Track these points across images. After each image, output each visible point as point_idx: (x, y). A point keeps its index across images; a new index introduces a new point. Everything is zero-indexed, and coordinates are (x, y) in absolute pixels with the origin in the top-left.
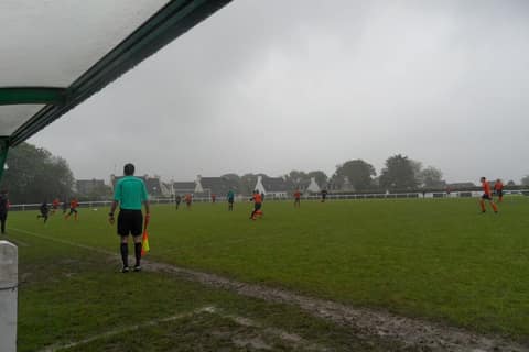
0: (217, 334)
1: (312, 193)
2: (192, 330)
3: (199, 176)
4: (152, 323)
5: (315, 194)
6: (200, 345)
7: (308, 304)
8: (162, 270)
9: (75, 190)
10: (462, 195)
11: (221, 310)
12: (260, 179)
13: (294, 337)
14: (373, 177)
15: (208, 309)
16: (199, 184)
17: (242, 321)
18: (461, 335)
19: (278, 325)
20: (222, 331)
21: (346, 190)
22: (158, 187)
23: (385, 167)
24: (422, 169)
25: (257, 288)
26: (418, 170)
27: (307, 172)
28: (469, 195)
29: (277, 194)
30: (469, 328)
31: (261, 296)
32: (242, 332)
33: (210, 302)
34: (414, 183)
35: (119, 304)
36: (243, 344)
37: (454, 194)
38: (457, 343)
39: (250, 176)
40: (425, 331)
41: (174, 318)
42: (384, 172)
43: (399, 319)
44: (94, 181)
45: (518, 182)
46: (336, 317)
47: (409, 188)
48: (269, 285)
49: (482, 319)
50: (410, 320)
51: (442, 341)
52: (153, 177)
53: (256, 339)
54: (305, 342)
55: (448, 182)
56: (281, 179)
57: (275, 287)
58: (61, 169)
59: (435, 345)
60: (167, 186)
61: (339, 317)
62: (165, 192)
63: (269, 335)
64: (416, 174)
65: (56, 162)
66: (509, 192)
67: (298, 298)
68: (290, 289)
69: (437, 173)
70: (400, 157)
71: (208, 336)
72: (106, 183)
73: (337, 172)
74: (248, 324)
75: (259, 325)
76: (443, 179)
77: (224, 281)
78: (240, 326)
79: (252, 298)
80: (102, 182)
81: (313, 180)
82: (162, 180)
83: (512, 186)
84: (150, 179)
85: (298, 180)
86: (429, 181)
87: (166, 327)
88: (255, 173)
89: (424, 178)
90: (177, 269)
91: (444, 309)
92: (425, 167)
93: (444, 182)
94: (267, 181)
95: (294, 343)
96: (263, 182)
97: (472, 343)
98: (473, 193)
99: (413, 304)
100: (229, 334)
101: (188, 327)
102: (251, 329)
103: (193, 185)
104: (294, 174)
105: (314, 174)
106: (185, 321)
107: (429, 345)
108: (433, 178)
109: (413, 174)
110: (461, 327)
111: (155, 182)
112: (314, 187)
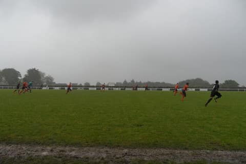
10: (61, 89)
14: (19, 78)
21: (3, 84)
23: (26, 73)
24: (45, 76)
26: (43, 76)
28: (64, 89)
30: (43, 144)
34: (41, 82)
37: (58, 88)
38: (36, 151)
40: (23, 149)
42: (26, 76)
45: (83, 85)
47: (38, 84)
51: (29, 152)
55: (56, 83)
59: (25, 155)
64: (42, 78)
66: (79, 88)
69: (52, 78)
70: (34, 69)
76: (54, 81)
83: (81, 86)
86: (48, 82)
89: (46, 80)
92: (46, 75)
97: (43, 150)
99: (20, 137)
107: (22, 155)
108: (50, 81)
109: (40, 78)
110: (39, 144)
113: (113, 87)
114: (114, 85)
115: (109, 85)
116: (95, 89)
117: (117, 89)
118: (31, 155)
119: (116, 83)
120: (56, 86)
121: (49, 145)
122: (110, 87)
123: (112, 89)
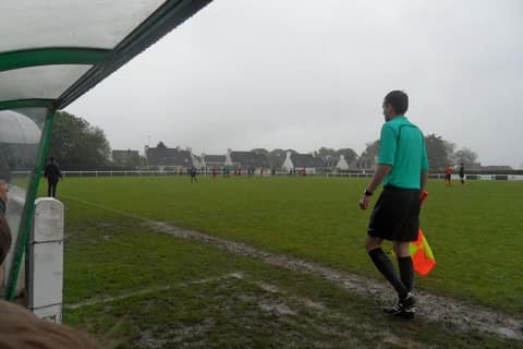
0: (245, 298)
1: (340, 171)
2: (220, 293)
3: (229, 150)
4: (182, 284)
5: (344, 171)
6: (228, 307)
7: (333, 276)
8: (193, 237)
9: (111, 159)
10: (497, 178)
11: (248, 276)
12: (289, 155)
13: (318, 305)
15: (235, 275)
16: (229, 159)
17: (268, 288)
18: (488, 314)
19: (303, 293)
20: (249, 295)
22: (190, 159)
24: (455, 151)
25: (283, 258)
26: (451, 151)
27: (336, 149)
28: (505, 178)
30: (496, 308)
31: (286, 266)
32: (268, 297)
33: (237, 268)
35: (153, 266)
36: (269, 308)
37: (488, 177)
38: (483, 321)
40: (450, 308)
41: (203, 281)
43: (423, 295)
44: (129, 151)
46: (360, 289)
47: (441, 169)
48: (295, 256)
49: (510, 300)
50: (435, 297)
51: (467, 319)
52: (185, 149)
53: (282, 305)
54: (328, 310)
55: (482, 165)
56: (310, 155)
57: (301, 258)
58: (98, 139)
59: (460, 322)
60: (199, 159)
61: (364, 289)
62: (196, 164)
63: (294, 301)
64: (450, 155)
65: (93, 131)
67: (323, 269)
68: (316, 261)
69: (473, 154)
70: (433, 136)
71: (235, 299)
72: (140, 154)
73: (367, 150)
74: (274, 291)
75: (284, 292)
76: (477, 161)
77: (250, 250)
78: (266, 292)
79: (278, 268)
80: (137, 152)
81: (342, 157)
82: (194, 152)
84: (182, 152)
85: (327, 157)
87: (197, 289)
88: (285, 149)
89: (458, 159)
90: (206, 237)
91: (472, 288)
92: (458, 148)
93: (479, 164)
94: (296, 157)
95: (318, 310)
96: (291, 157)
97: (499, 322)
98: (510, 176)
100: (255, 298)
101: (217, 290)
102: (276, 296)
103: (223, 158)
104: (323, 151)
105: (341, 152)
106: (215, 285)
107: (454, 321)
108: (467, 161)
109: (446, 154)
110: (487, 306)
111: (187, 154)
112: (343, 164)
118: (473, 327)
120: (483, 173)
121: (512, 315)
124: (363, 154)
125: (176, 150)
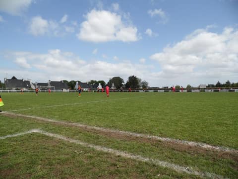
3: (49, 81)
10: (154, 91)
12: (77, 83)
14: (123, 84)
16: (49, 86)
22: (29, 85)
23: (128, 80)
24: (141, 81)
27: (97, 81)
28: (157, 91)
29: (84, 89)
34: (138, 87)
37: (152, 91)
39: (74, 81)
42: (128, 82)
47: (136, 88)
52: (27, 80)
55: (150, 87)
56: (87, 83)
60: (34, 84)
62: (33, 87)
64: (139, 83)
66: (170, 91)
69: (147, 83)
70: (133, 76)
73: (110, 81)
76: (148, 85)
81: (100, 84)
82: (31, 82)
84: (25, 81)
85: (94, 84)
88: (75, 81)
89: (142, 85)
94: (80, 84)
98: (159, 90)
103: (46, 84)
105: (100, 82)
108: (145, 85)
111: (28, 82)
112: (100, 87)
113: (205, 89)
114: (206, 87)
115: (201, 87)
116: (186, 91)
117: (210, 90)
119: (207, 85)
120: (150, 89)
122: (202, 89)
123: (204, 91)
124: (108, 83)
125: (22, 80)
